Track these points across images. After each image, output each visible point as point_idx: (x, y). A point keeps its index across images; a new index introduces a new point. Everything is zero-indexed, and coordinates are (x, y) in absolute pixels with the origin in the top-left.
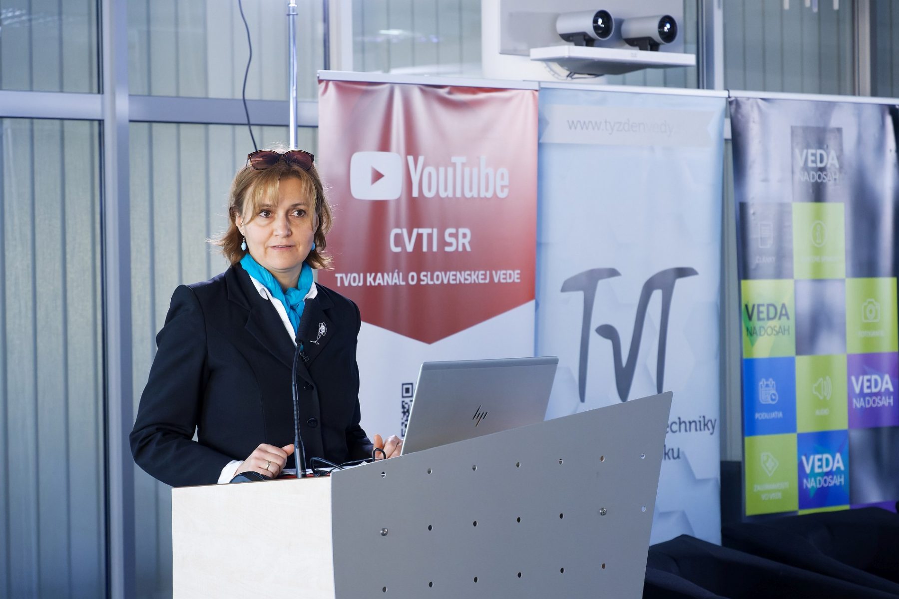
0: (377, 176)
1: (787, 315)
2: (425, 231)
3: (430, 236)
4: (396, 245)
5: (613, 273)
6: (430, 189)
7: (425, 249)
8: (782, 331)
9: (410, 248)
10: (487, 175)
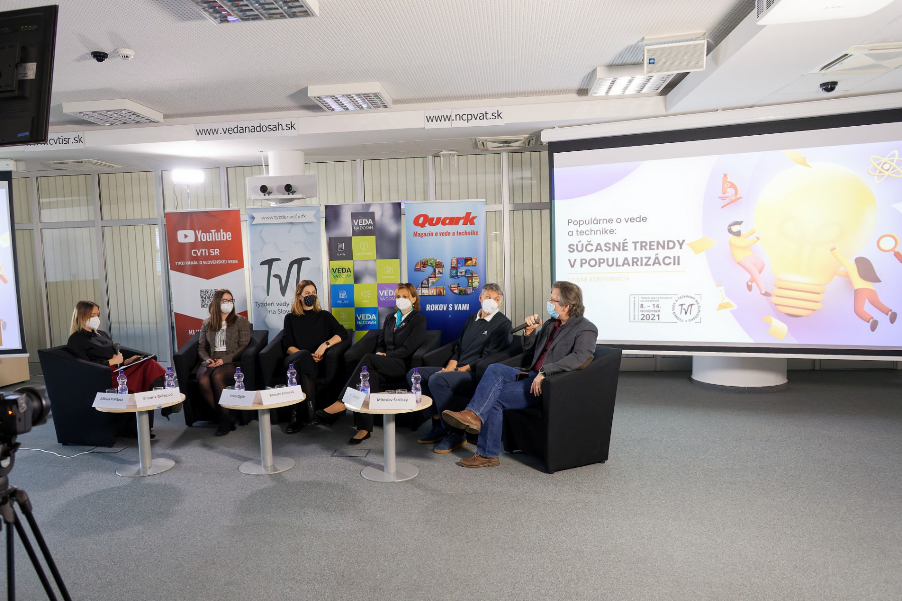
0: (186, 236)
1: (350, 271)
2: (204, 250)
3: (205, 251)
4: (194, 254)
5: (279, 260)
6: (204, 239)
7: (204, 255)
8: (348, 276)
9: (199, 255)
10: (223, 234)
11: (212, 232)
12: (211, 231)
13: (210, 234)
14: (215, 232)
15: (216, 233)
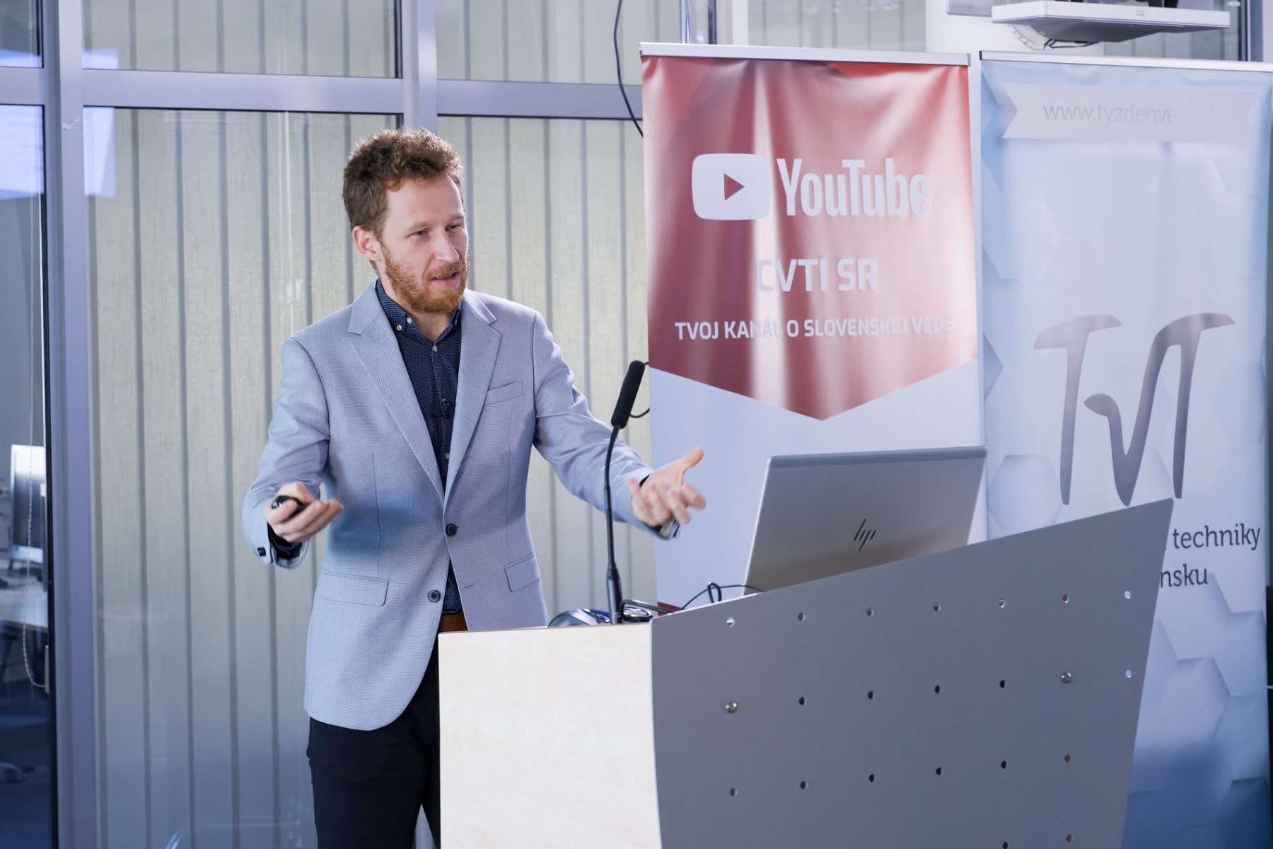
0: (732, 187)
2: (808, 263)
3: (817, 270)
5: (1111, 322)
6: (812, 206)
7: (809, 287)
9: (787, 286)
10: (897, 186)
11: (847, 172)
12: (846, 163)
13: (841, 178)
14: (862, 172)
15: (867, 178)
